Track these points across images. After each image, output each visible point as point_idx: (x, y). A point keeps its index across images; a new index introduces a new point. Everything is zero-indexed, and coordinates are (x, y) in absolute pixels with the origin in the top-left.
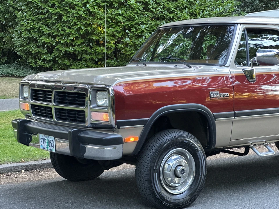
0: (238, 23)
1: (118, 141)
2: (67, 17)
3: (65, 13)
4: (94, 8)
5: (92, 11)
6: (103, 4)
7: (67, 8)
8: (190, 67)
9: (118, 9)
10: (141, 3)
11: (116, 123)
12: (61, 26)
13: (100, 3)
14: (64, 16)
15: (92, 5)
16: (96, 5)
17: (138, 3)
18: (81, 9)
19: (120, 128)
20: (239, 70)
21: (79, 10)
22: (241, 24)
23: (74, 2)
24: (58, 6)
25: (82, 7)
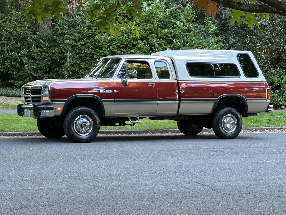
0: (122, 58)
1: (51, 109)
2: (98, 55)
3: (96, 53)
4: (115, 49)
5: (113, 51)
6: (121, 46)
7: (97, 49)
8: (97, 79)
9: (132, 50)
10: (148, 45)
11: (51, 101)
12: (93, 62)
13: (119, 45)
14: (95, 54)
15: (113, 47)
16: (116, 47)
17: (146, 45)
18: (106, 50)
19: (53, 103)
20: (119, 80)
21: (105, 50)
22: (124, 58)
23: (102, 45)
24: (92, 48)
25: (107, 48)
